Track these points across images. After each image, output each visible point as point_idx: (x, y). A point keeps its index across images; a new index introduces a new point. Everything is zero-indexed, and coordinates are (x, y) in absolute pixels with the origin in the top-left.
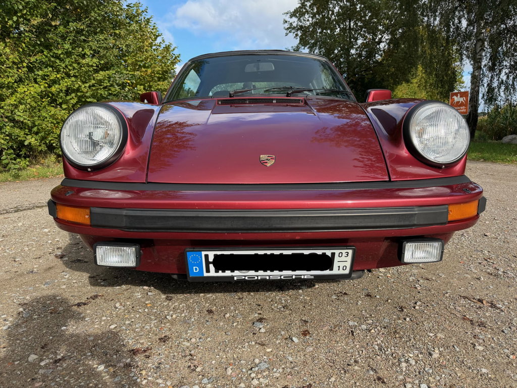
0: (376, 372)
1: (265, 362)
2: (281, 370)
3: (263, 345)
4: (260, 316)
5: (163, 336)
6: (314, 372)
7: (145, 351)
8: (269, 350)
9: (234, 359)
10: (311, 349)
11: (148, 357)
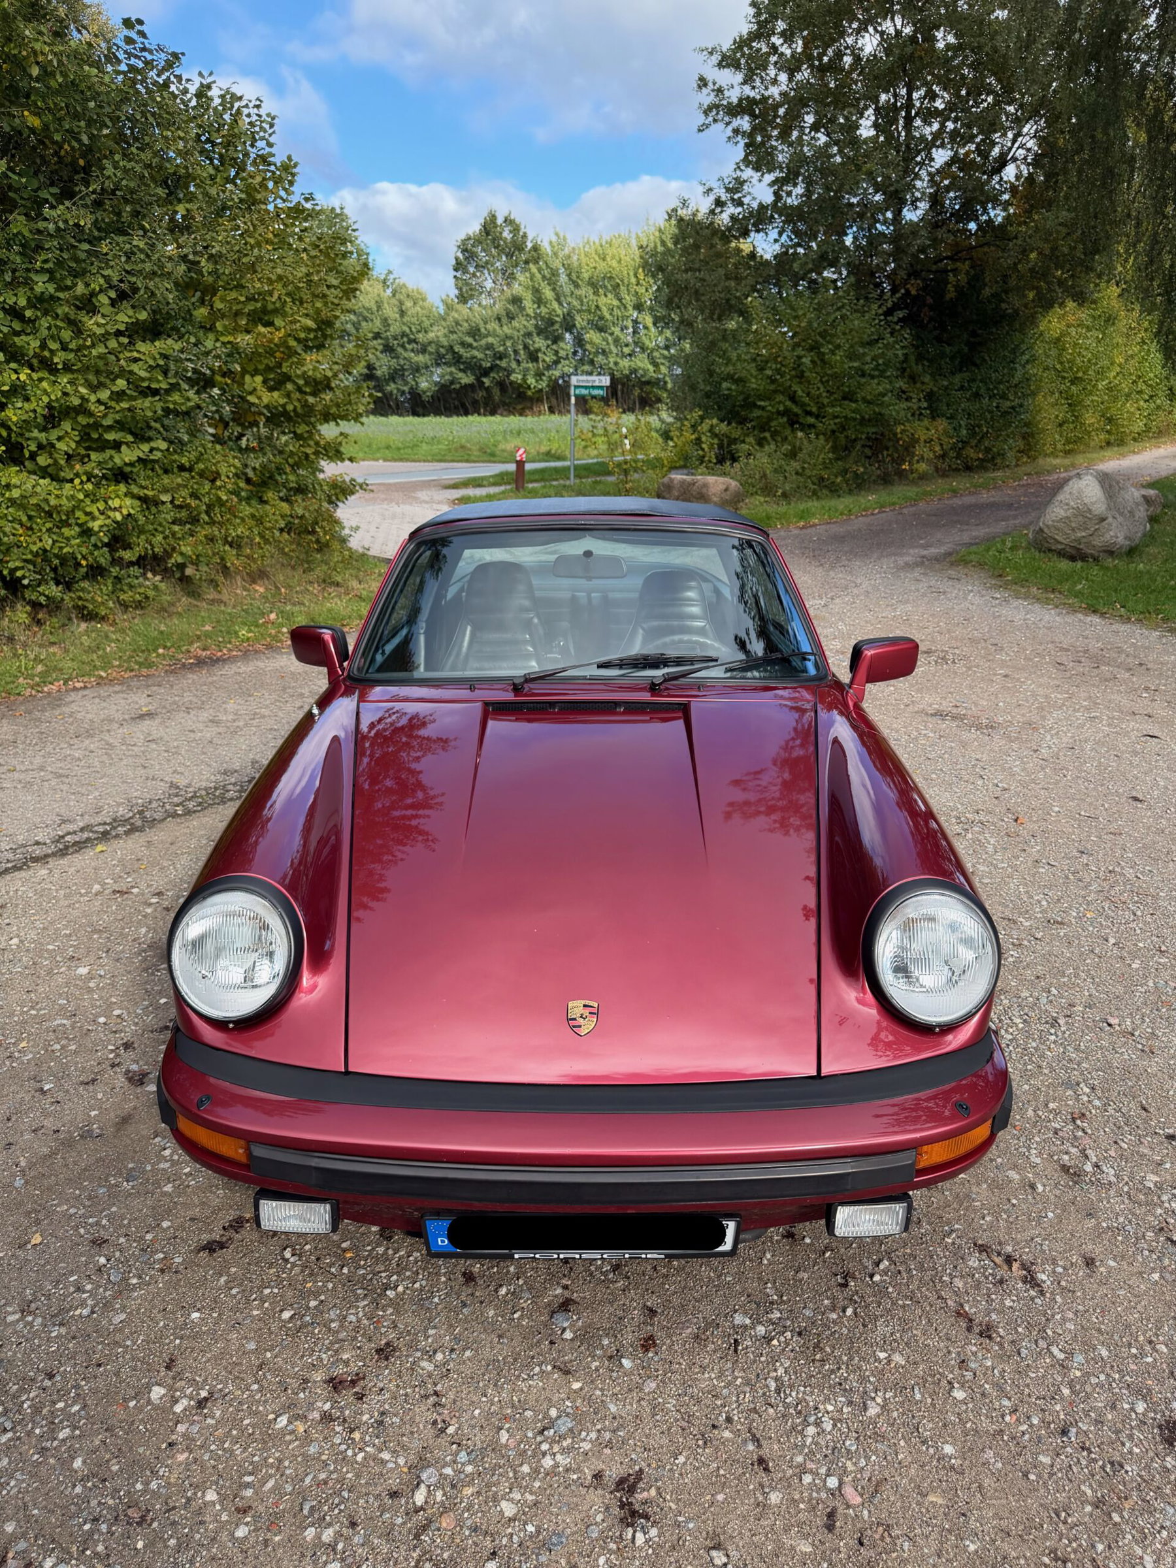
0: (759, 1446)
1: (568, 1415)
2: (593, 1435)
3: (567, 1372)
4: (566, 1292)
5: (383, 1342)
6: (652, 1441)
7: (353, 1383)
8: (576, 1386)
9: (513, 1406)
10: (653, 1385)
11: (360, 1397)
